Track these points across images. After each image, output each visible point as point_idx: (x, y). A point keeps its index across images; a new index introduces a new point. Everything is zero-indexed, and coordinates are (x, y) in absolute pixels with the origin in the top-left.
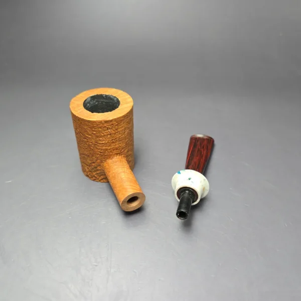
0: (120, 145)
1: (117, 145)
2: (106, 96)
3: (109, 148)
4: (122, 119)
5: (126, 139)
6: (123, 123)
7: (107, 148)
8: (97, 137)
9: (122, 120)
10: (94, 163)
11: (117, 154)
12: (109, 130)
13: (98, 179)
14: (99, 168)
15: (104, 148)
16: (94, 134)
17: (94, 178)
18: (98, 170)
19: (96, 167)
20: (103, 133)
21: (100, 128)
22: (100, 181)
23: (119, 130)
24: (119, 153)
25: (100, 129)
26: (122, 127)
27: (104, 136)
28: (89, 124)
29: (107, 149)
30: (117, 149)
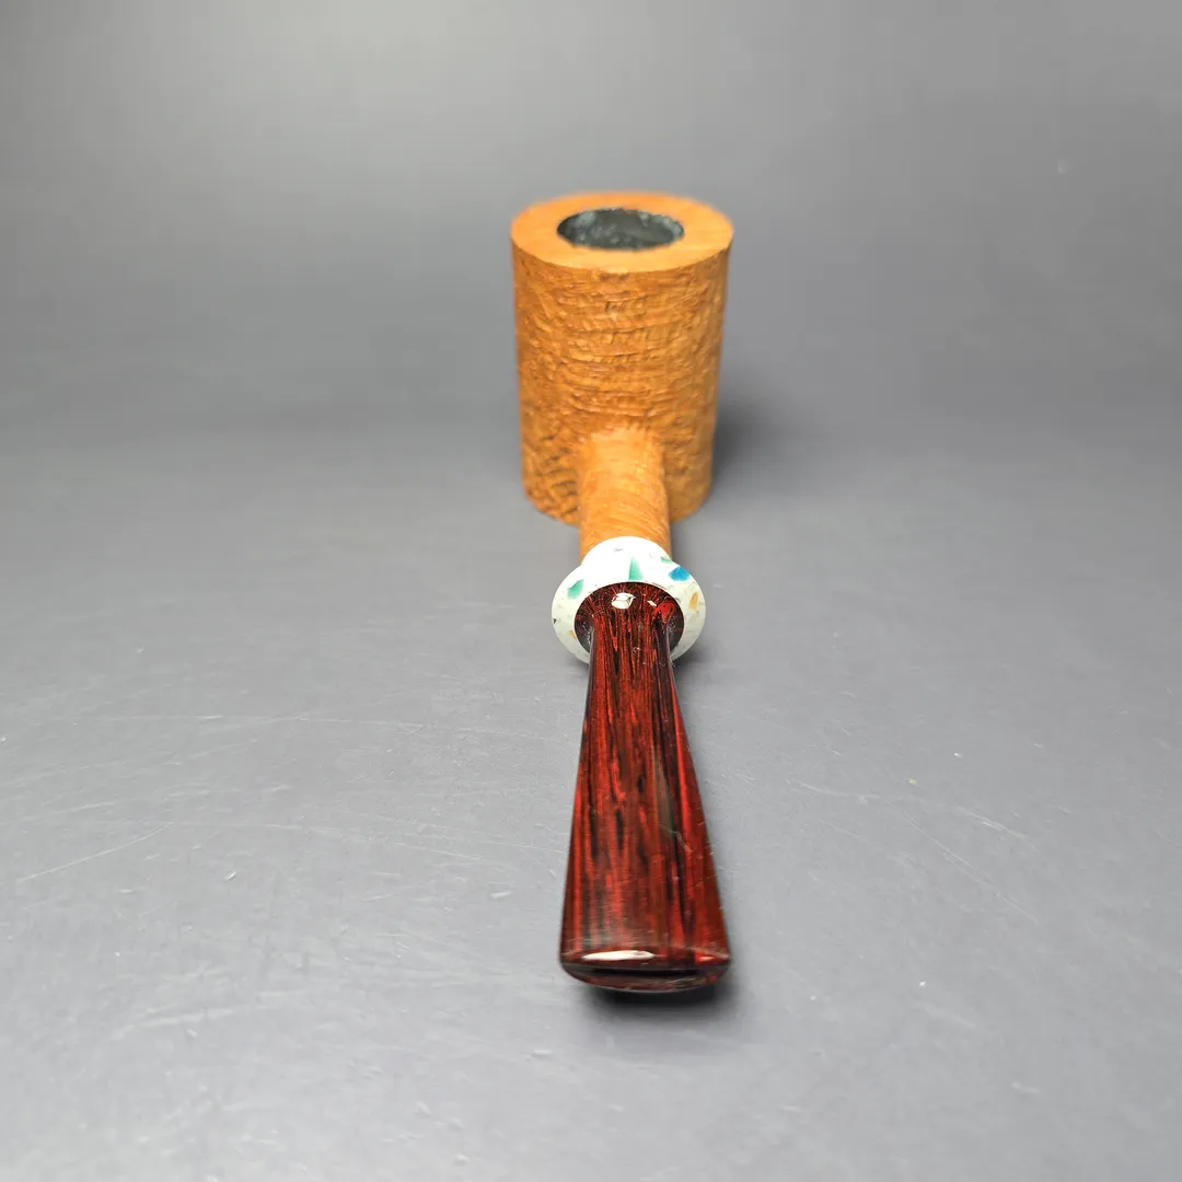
0: (648, 387)
1: (635, 385)
2: (651, 218)
3: (606, 386)
4: (663, 281)
5: (670, 371)
6: (669, 301)
7: (597, 383)
8: (570, 332)
9: (662, 286)
10: (551, 438)
11: (631, 419)
12: (614, 315)
13: (558, 507)
14: (563, 462)
15: (587, 382)
16: (561, 320)
17: (547, 502)
18: (559, 470)
19: (556, 459)
20: (590, 322)
21: (584, 296)
22: (563, 516)
23: (650, 323)
24: (640, 420)
25: (582, 304)
26: (661, 315)
27: (593, 332)
28: (551, 278)
29: (596, 391)
30: (631, 399)
